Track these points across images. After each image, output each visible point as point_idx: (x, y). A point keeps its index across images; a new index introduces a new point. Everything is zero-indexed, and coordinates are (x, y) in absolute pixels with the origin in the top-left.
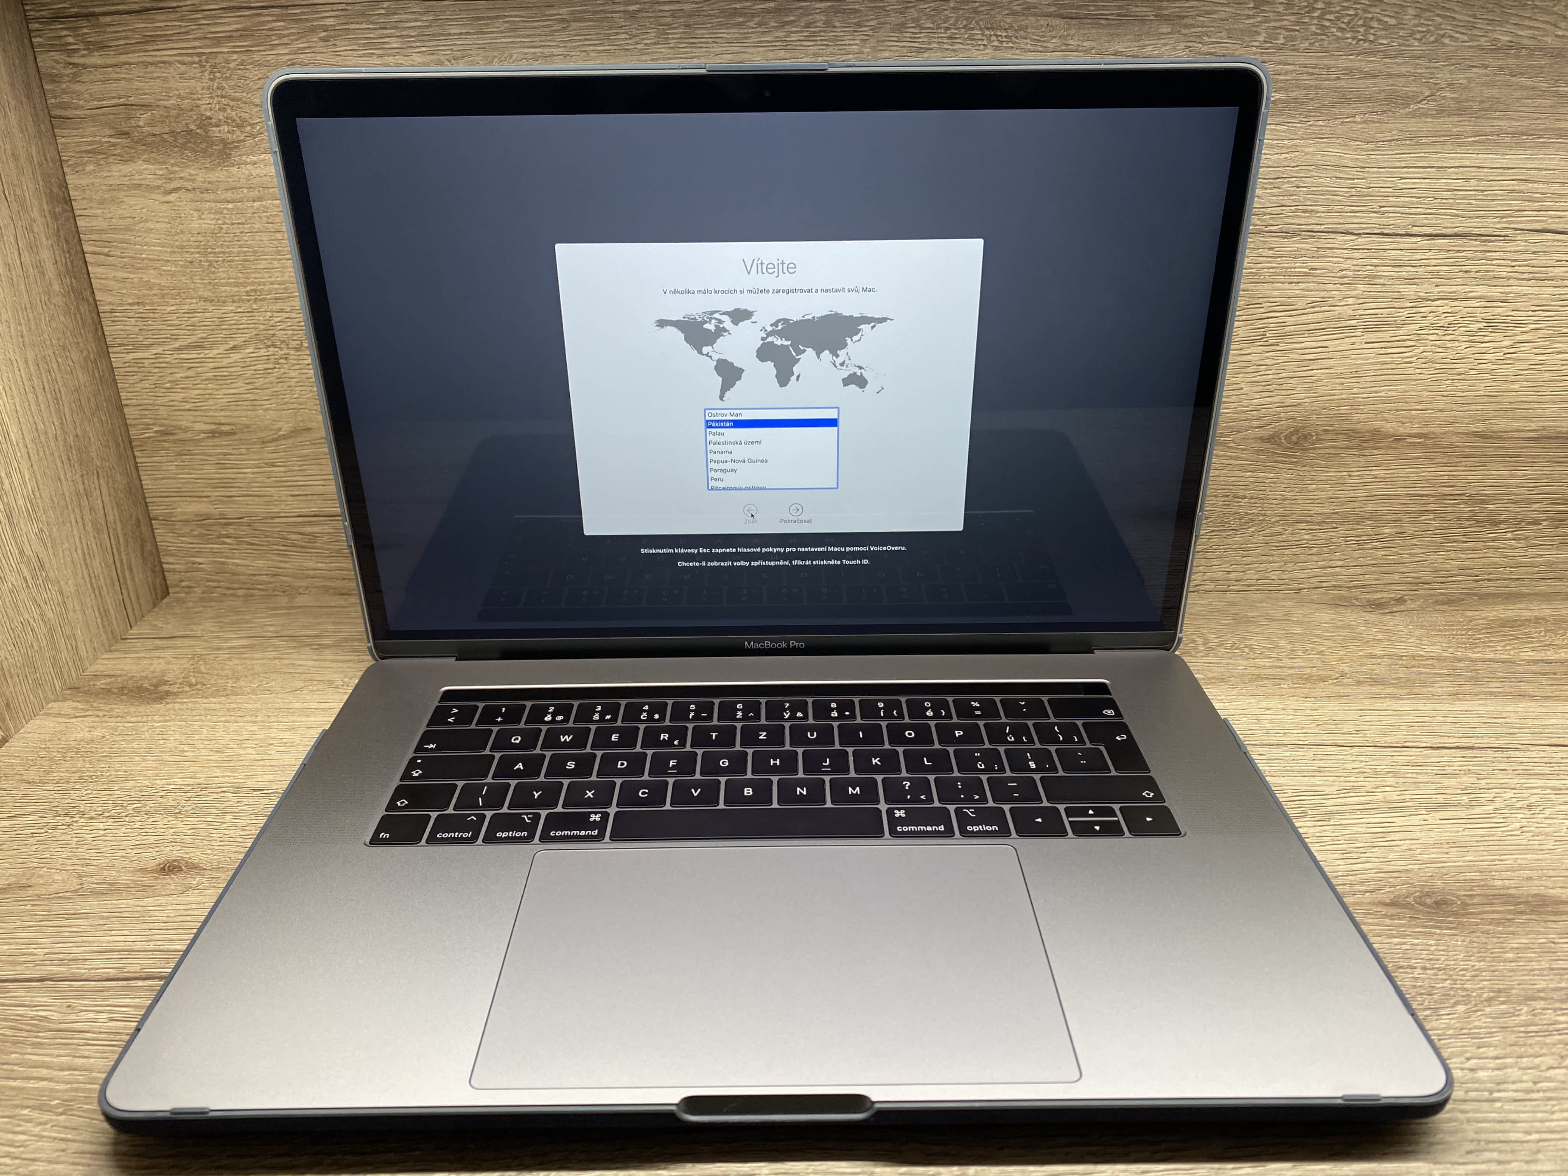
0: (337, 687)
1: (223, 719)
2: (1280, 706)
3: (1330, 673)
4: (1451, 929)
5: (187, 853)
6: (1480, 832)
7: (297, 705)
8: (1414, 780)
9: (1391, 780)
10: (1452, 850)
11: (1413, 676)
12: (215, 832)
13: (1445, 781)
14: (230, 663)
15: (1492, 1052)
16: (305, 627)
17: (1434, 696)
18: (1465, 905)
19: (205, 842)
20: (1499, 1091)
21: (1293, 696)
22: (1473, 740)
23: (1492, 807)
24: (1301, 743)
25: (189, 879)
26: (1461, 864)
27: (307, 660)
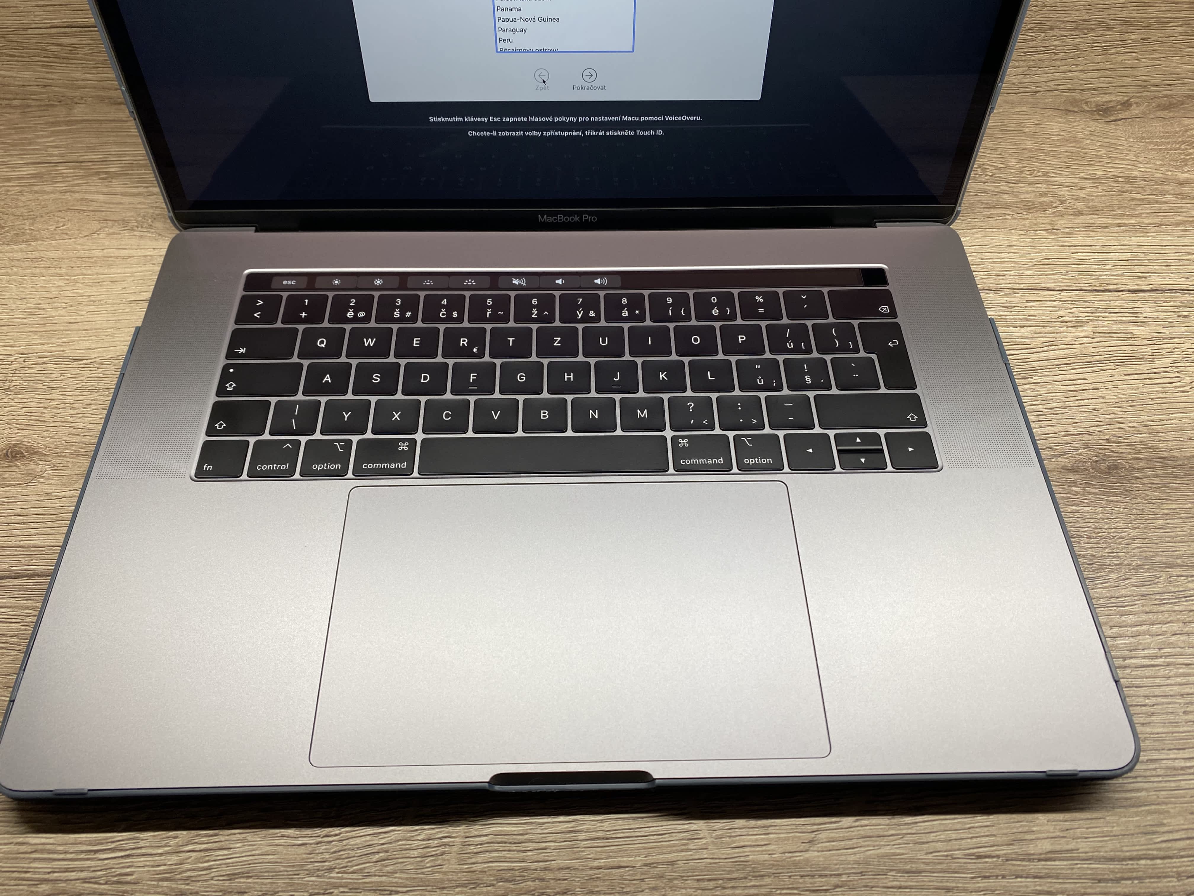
0: (132, 230)
1: (29, 271)
2: (1002, 242)
3: (1052, 200)
4: (1116, 495)
5: (25, 437)
6: (1157, 388)
7: (97, 253)
8: (1109, 330)
9: (1089, 330)
10: (1131, 409)
11: (1125, 203)
12: (45, 411)
13: (1136, 330)
14: (23, 198)
15: (1132, 619)
16: (90, 149)
17: (1140, 229)
18: (1132, 469)
19: (39, 423)
20: (1131, 658)
21: (1016, 229)
22: (1166, 281)
23: (1169, 360)
24: (1017, 286)
25: (33, 467)
26: (1135, 424)
27: (98, 193)
